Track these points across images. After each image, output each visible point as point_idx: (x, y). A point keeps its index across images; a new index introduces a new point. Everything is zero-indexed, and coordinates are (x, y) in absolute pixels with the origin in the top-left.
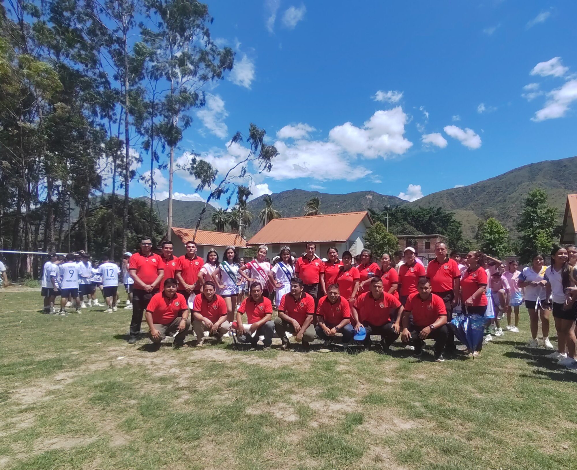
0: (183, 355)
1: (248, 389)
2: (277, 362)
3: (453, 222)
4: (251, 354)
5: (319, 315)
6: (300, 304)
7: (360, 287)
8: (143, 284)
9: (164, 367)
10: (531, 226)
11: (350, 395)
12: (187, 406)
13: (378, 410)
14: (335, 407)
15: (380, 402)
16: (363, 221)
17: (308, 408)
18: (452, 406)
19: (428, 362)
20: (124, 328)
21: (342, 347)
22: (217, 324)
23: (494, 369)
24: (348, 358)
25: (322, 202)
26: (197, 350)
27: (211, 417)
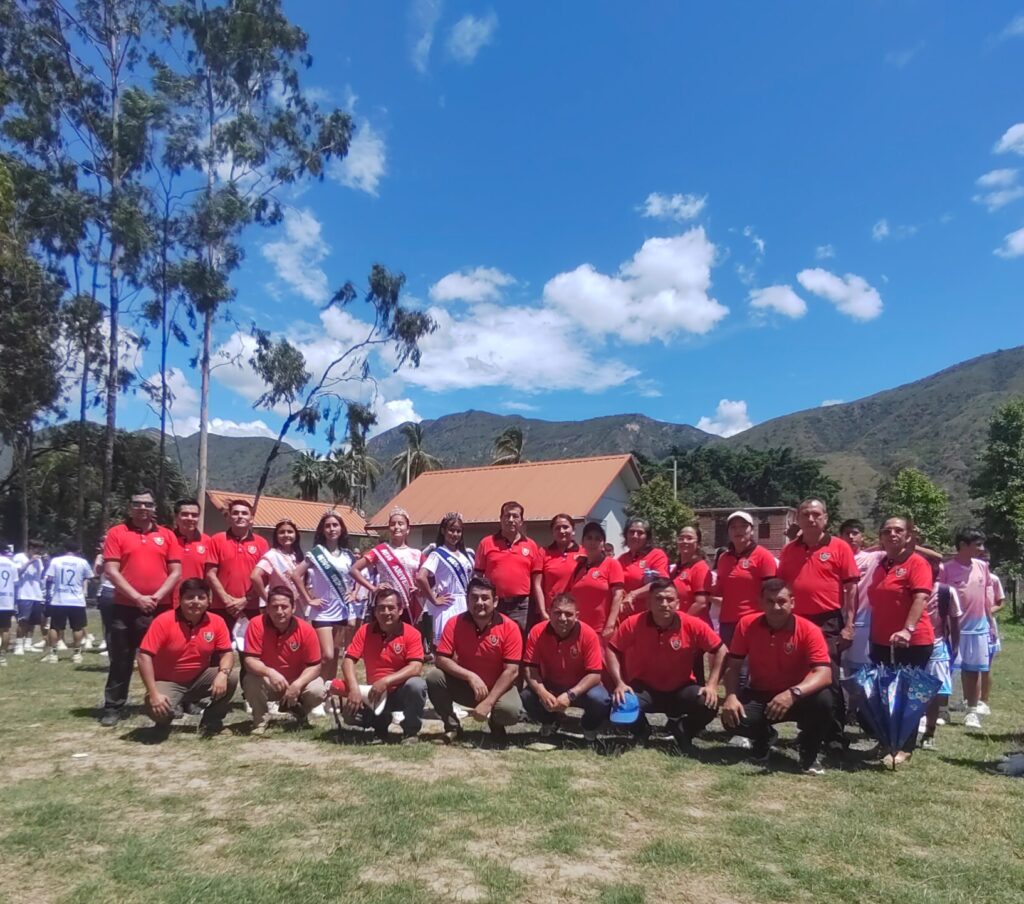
0: (220, 751)
1: (365, 826)
2: (432, 770)
3: (821, 481)
4: (373, 752)
5: (530, 665)
6: (488, 638)
7: (627, 604)
8: (135, 594)
9: (176, 775)
10: (1002, 486)
11: (608, 843)
12: (221, 863)
13: (678, 880)
14: (573, 870)
15: (682, 861)
16: (621, 475)
17: (509, 870)
18: (859, 873)
19: (787, 775)
20: (94, 695)
21: (584, 739)
22: (298, 683)
23: (948, 793)
24: (597, 763)
25: (531, 439)
26: (251, 741)
27: (277, 886)
